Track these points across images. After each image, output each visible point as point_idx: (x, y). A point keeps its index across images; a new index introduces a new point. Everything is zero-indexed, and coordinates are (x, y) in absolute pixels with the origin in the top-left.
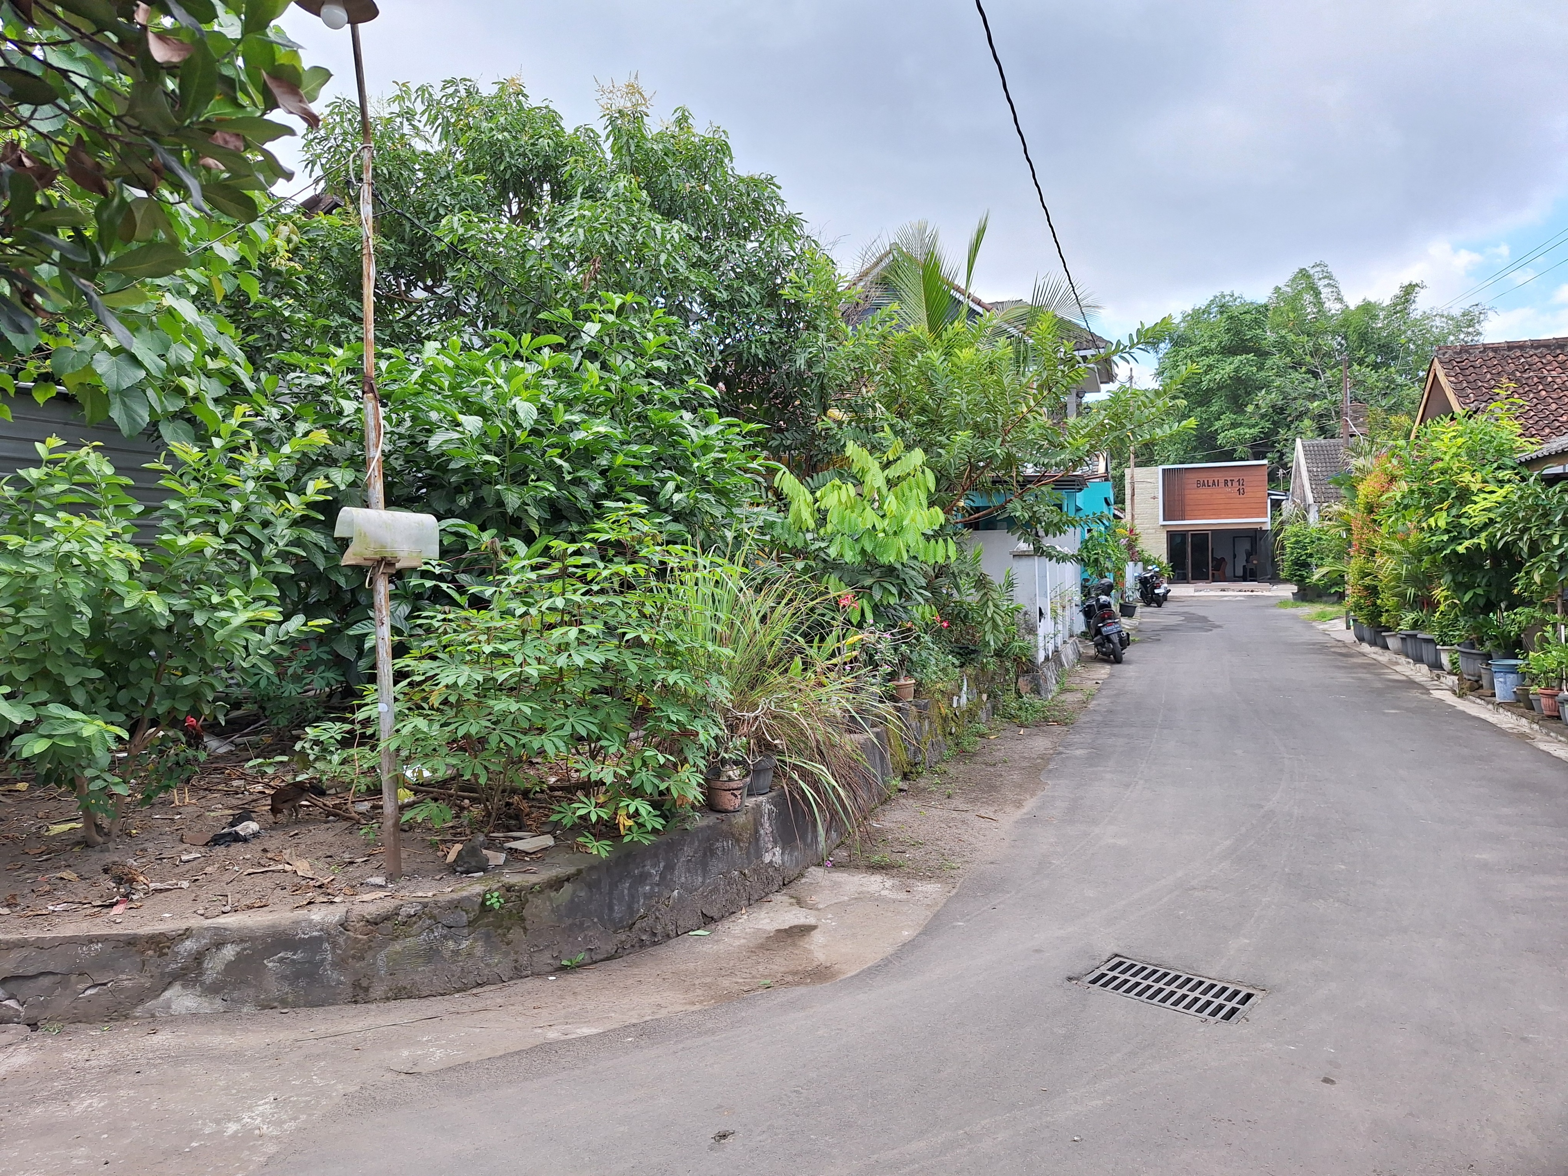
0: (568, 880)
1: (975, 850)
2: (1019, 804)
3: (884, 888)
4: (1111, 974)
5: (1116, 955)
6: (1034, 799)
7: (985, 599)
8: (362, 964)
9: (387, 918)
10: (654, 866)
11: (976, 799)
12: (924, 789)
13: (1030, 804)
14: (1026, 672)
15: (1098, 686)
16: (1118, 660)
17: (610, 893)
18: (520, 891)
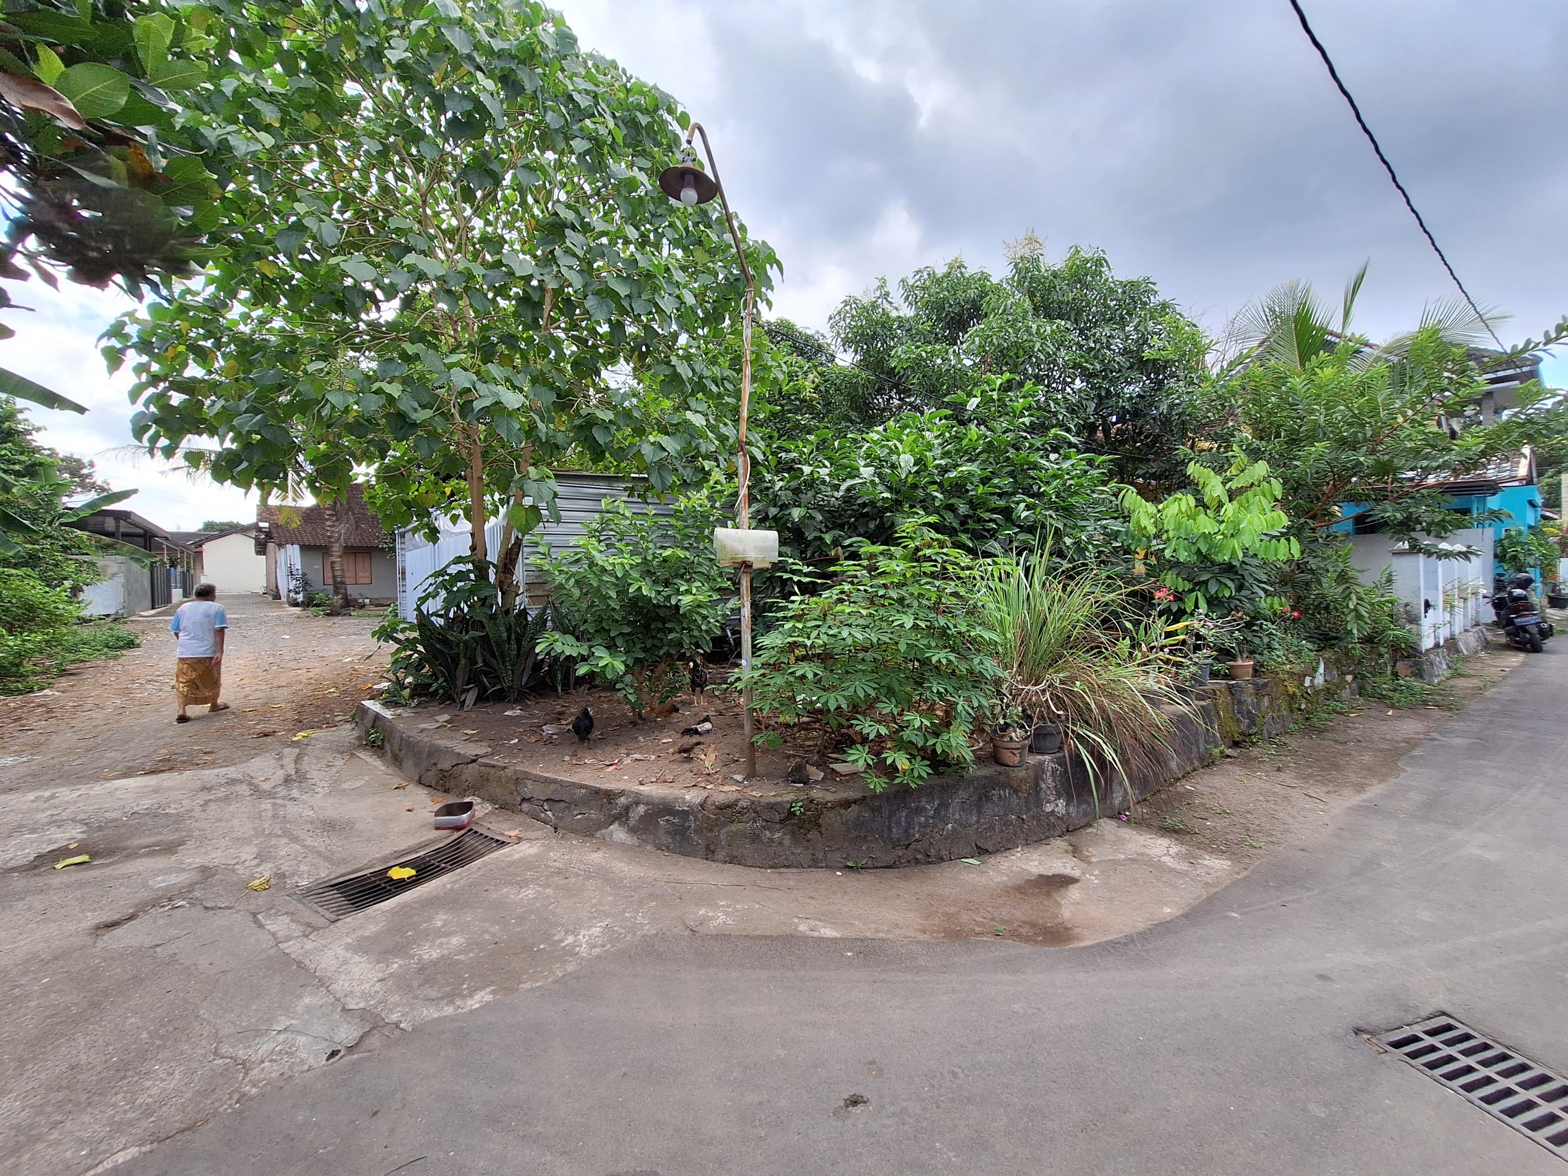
0: (855, 802)
1: (1287, 830)
2: (1360, 788)
3: (1167, 854)
4: (1429, 1041)
5: (1444, 1014)
6: (1383, 785)
7: (1347, 592)
8: (712, 834)
9: (729, 806)
10: (929, 802)
11: (1311, 776)
12: (1256, 758)
13: (1375, 790)
14: (1408, 657)
15: (1504, 673)
16: (1536, 649)
17: (890, 817)
18: (817, 805)
